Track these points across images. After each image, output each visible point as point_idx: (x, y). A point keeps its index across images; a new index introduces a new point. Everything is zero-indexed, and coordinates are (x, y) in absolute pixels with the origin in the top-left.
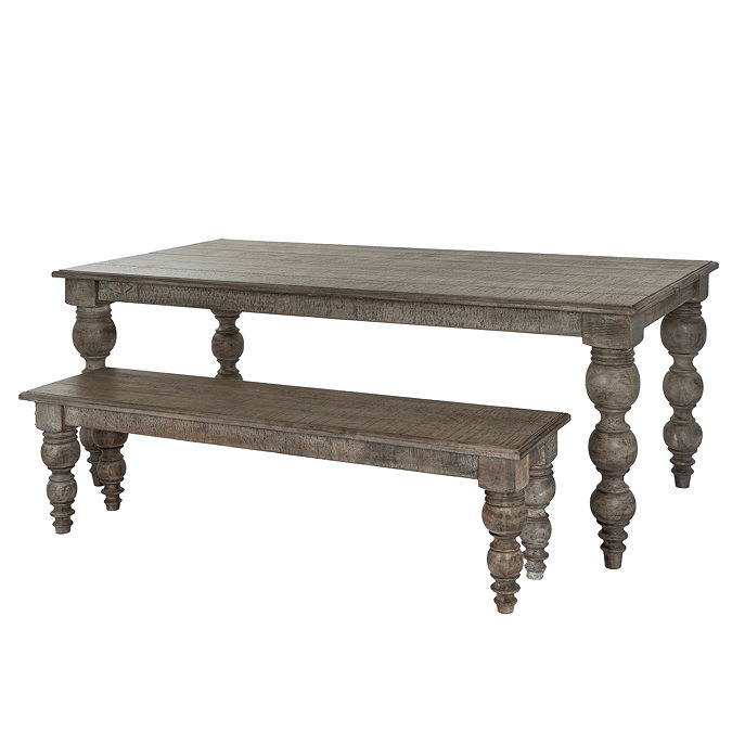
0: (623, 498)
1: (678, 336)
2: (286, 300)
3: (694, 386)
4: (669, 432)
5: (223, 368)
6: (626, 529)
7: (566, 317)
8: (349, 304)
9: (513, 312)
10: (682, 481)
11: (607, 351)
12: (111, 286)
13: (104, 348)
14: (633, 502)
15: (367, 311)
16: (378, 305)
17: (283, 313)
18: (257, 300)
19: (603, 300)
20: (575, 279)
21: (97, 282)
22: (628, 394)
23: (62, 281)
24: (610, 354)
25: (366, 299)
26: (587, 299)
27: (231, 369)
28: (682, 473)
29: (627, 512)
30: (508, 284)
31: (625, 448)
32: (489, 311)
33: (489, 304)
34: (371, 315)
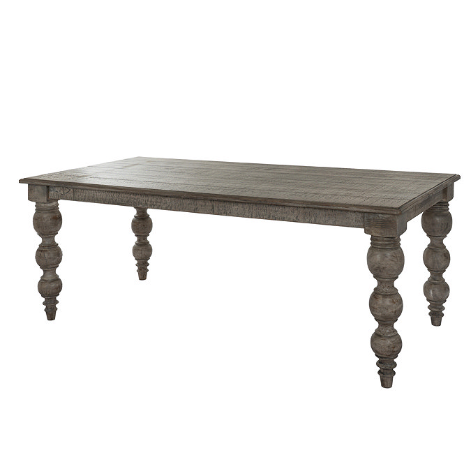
0: (393, 339)
1: (433, 224)
2: (168, 200)
3: (444, 258)
4: (428, 288)
5: (139, 240)
6: (395, 360)
7: (353, 214)
8: (209, 204)
9: (317, 211)
10: (436, 321)
11: (381, 239)
12: (56, 189)
13: (53, 230)
14: (400, 342)
15: (221, 209)
16: (227, 205)
17: (166, 209)
18: (150, 199)
19: (378, 203)
20: (363, 187)
21: (48, 187)
22: (396, 268)
23: (26, 186)
24: (384, 241)
25: (220, 201)
26: (368, 202)
27: (143, 241)
28: (436, 316)
29: (395, 349)
30: (315, 191)
31: (394, 305)
32: (302, 210)
33: (301, 206)
34: (223, 211)
